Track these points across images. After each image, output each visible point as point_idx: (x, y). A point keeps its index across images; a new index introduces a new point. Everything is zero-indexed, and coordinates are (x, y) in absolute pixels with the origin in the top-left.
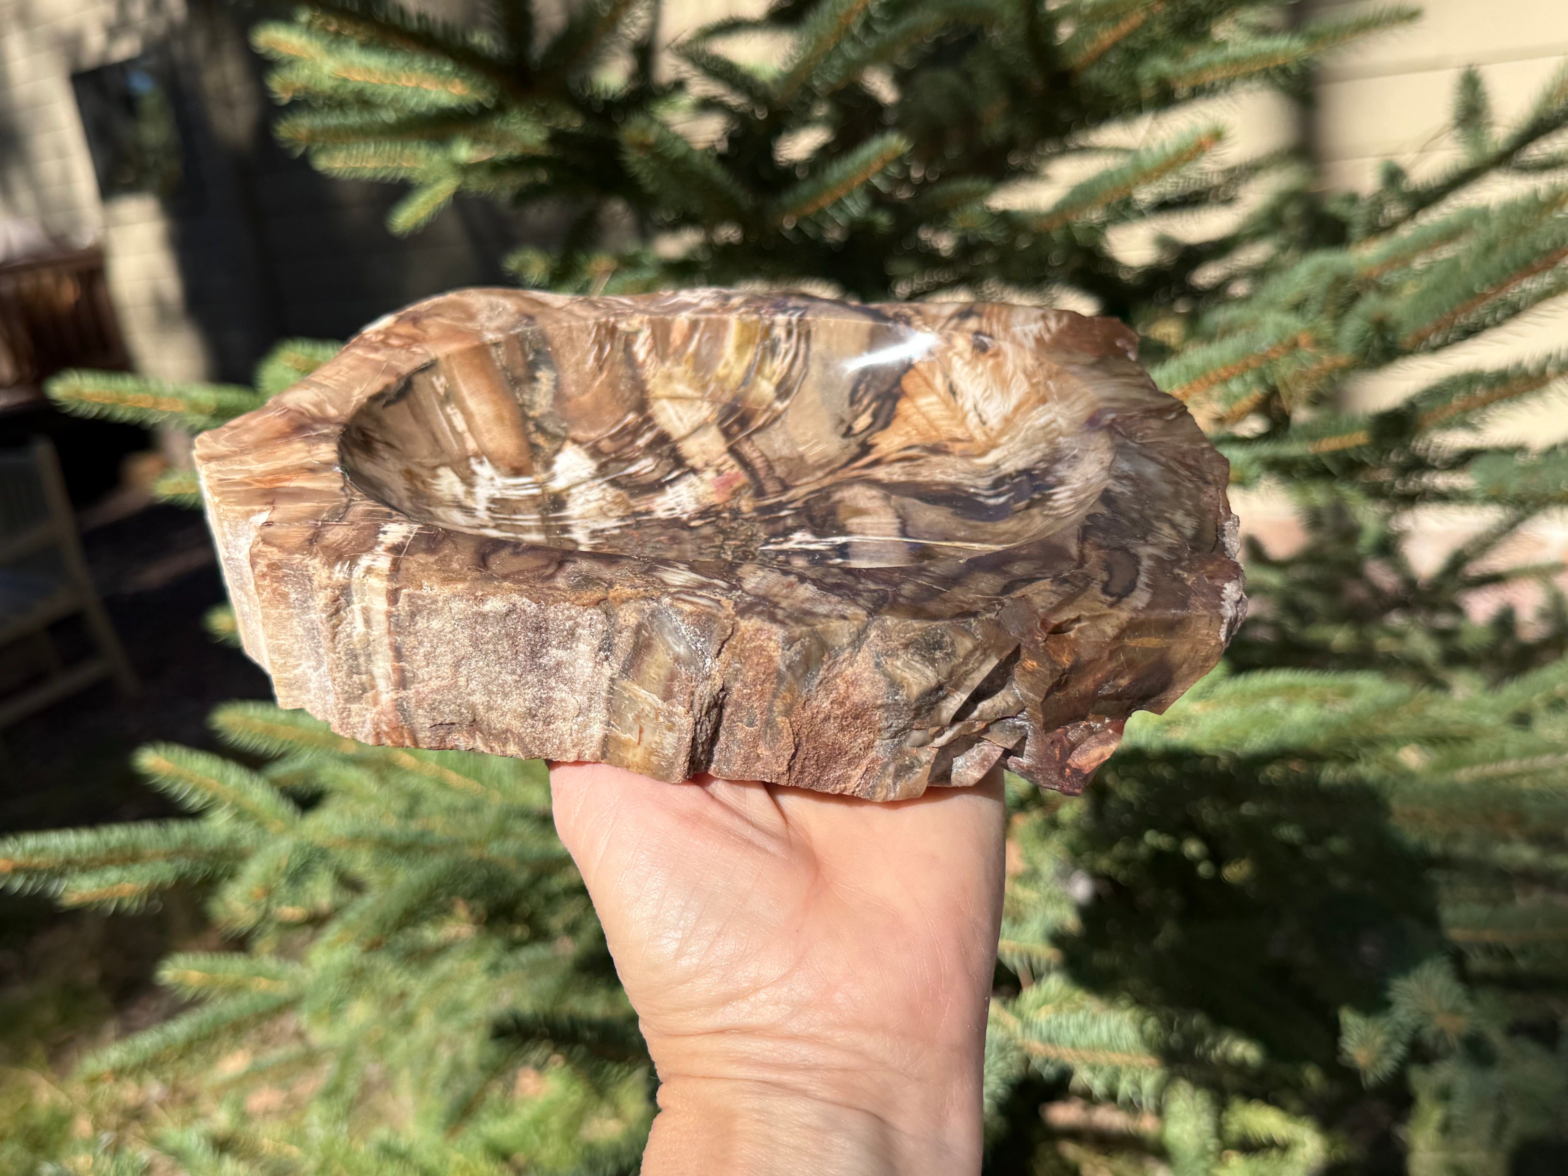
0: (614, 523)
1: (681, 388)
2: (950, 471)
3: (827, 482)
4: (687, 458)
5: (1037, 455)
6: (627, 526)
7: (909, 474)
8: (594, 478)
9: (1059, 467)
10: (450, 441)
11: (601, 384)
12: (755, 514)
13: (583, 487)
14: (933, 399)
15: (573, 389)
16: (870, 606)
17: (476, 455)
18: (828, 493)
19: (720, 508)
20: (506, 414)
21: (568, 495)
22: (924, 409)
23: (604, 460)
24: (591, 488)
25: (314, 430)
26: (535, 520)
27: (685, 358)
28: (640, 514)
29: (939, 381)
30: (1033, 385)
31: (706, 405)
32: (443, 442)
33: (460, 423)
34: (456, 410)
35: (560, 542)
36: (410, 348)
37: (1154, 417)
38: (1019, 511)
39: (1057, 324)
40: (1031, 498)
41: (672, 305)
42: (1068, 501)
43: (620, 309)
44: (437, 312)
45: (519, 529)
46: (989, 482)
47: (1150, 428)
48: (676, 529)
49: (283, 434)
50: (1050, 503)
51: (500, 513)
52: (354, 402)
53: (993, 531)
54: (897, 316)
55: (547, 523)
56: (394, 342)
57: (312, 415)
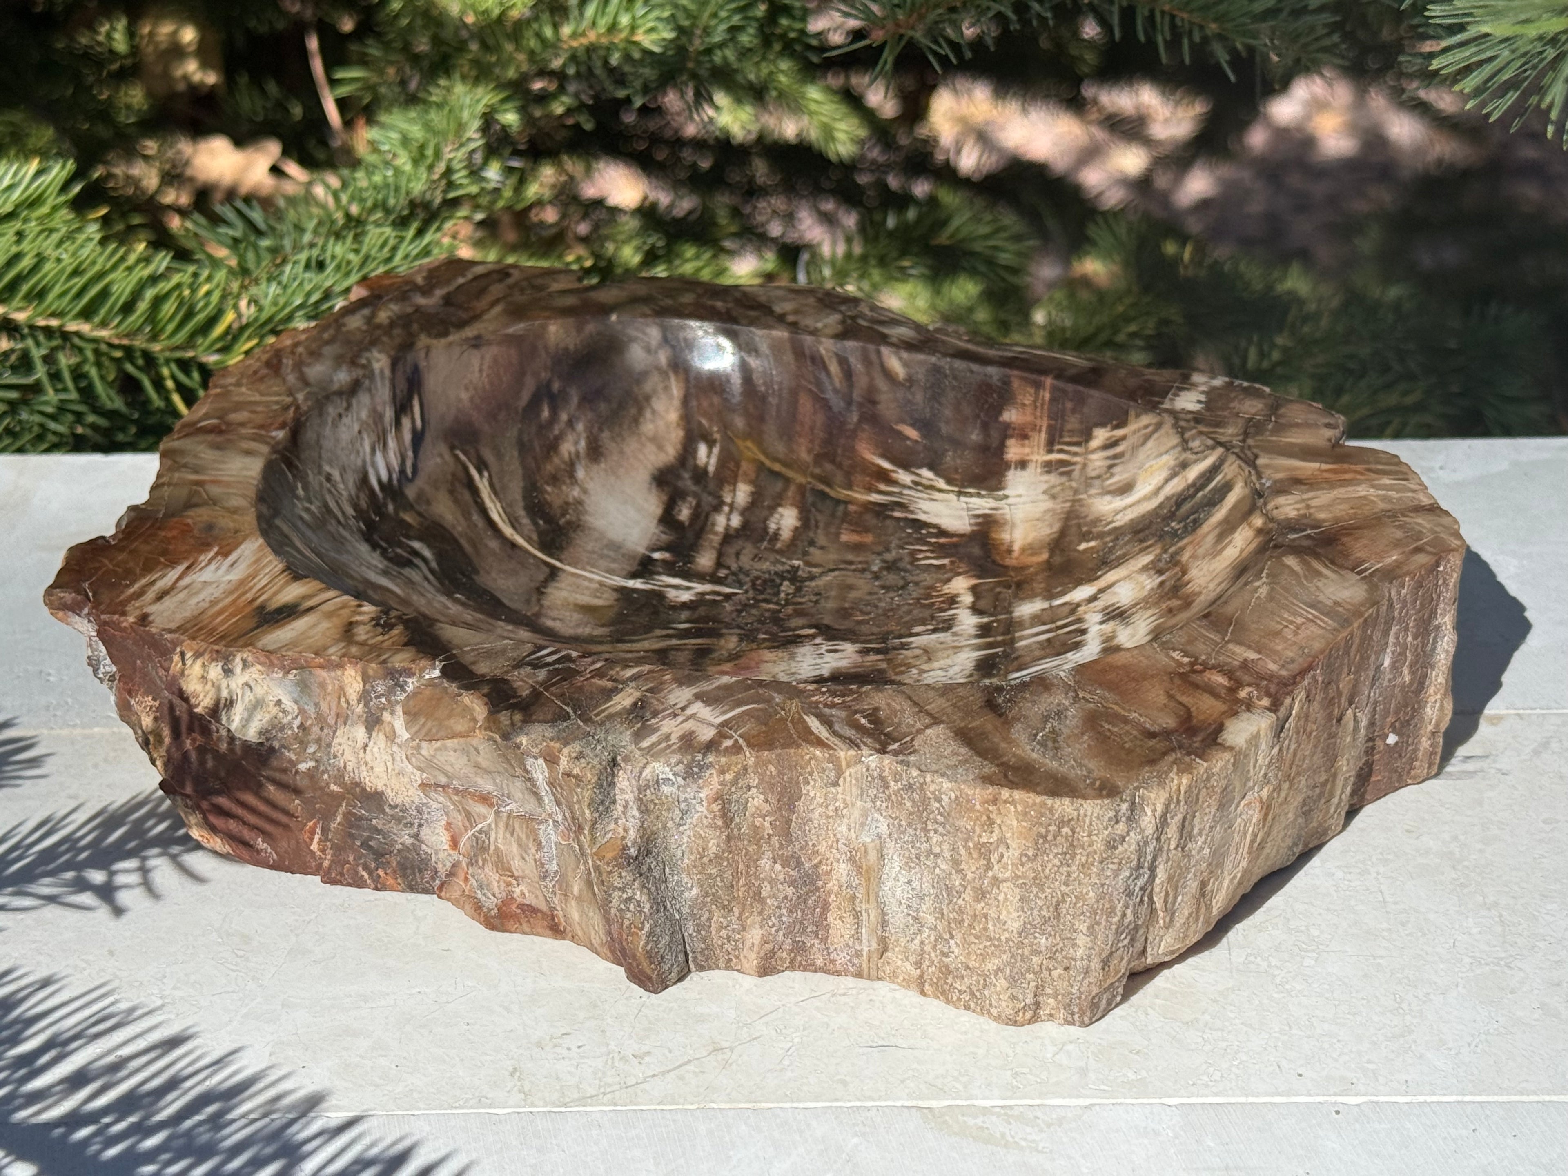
0: (917, 641)
6: (900, 636)
12: (724, 631)
19: (767, 644)
21: (971, 675)
26: (1022, 638)
28: (878, 651)
35: (995, 607)
36: (1192, 664)
37: (229, 424)
38: (420, 514)
39: (162, 577)
40: (396, 511)
41: (739, 704)
42: (392, 444)
43: (833, 706)
44: (1151, 743)
45: (1046, 618)
46: (408, 569)
47: (254, 412)
48: (837, 627)
49: (1350, 534)
50: (395, 476)
51: (1069, 632)
52: (1264, 575)
53: (461, 519)
54: (387, 627)
55: (1009, 637)
56: (1219, 679)
57: (1317, 558)
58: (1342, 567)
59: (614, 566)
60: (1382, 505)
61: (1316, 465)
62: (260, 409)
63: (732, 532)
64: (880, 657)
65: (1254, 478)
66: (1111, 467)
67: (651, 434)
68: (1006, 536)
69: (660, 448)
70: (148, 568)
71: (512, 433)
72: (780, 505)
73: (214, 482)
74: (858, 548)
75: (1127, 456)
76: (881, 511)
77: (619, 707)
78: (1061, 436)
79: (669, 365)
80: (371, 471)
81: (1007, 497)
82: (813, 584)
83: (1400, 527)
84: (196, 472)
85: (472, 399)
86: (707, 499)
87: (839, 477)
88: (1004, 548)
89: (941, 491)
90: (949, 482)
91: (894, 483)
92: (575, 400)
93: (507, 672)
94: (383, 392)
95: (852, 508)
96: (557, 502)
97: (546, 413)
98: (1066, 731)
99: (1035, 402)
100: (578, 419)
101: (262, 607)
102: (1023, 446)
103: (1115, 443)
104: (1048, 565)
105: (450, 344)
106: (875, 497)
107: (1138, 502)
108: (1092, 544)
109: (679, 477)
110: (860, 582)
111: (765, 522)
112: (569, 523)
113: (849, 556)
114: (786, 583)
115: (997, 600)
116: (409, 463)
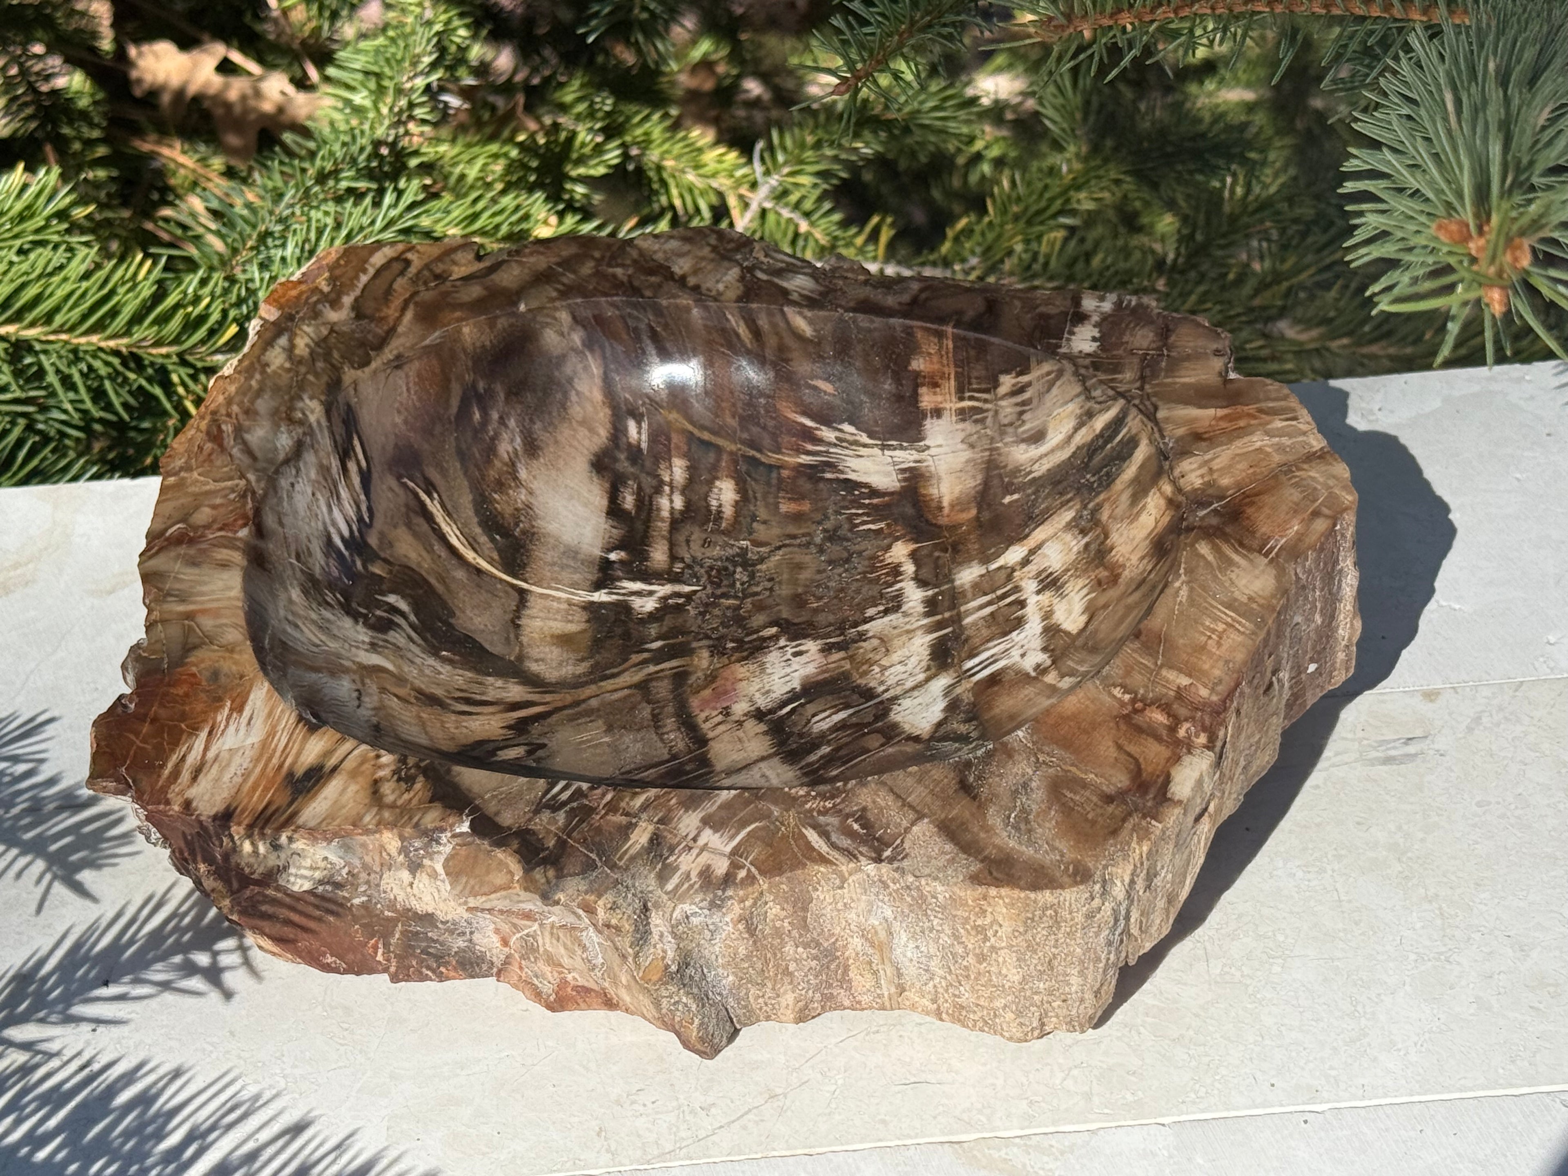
0: (872, 628)
2: (427, 672)
4: (766, 734)
6: (856, 625)
7: (480, 683)
8: (896, 698)
12: (694, 645)
13: (909, 684)
17: (1044, 672)
18: (591, 673)
19: (737, 655)
21: (928, 668)
23: (880, 725)
24: (899, 684)
26: (969, 613)
28: (839, 647)
35: (937, 576)
36: (1133, 701)
37: (195, 528)
38: (385, 561)
39: (190, 749)
40: (365, 567)
41: (743, 824)
42: (344, 494)
43: (825, 812)
44: (1110, 809)
45: (986, 586)
46: (392, 633)
47: (214, 507)
48: (796, 621)
49: (1252, 503)
50: (355, 528)
51: (1009, 604)
52: (1182, 571)
53: (424, 554)
54: (409, 780)
55: (954, 612)
56: (1159, 717)
57: (1227, 541)
58: (1250, 549)
59: (576, 577)
60: (1277, 458)
61: (1211, 412)
62: (218, 501)
63: (677, 516)
64: (842, 654)
65: (1157, 435)
66: (1021, 413)
67: (579, 417)
68: (934, 491)
69: (592, 430)
70: (175, 743)
71: (450, 445)
72: (717, 478)
73: (204, 612)
74: (797, 518)
75: (1035, 402)
76: (813, 473)
77: (638, 847)
78: (970, 383)
79: (584, 344)
80: (332, 530)
81: (928, 447)
82: (763, 567)
83: (1296, 485)
84: (183, 601)
85: (406, 422)
86: (648, 482)
87: (768, 441)
88: (934, 504)
89: (865, 446)
90: (870, 436)
91: (819, 441)
92: (502, 395)
93: (530, 820)
94: (325, 441)
95: (785, 473)
96: (508, 511)
97: (477, 416)
98: (1034, 807)
99: (940, 350)
100: (508, 415)
101: (290, 774)
102: (935, 394)
103: (1019, 390)
104: (978, 523)
105: (375, 372)
106: (804, 459)
107: (1052, 451)
108: (1016, 496)
109: (616, 460)
110: (807, 559)
111: (706, 499)
112: (524, 532)
113: (792, 529)
114: (739, 569)
115: (937, 567)
116: (364, 508)
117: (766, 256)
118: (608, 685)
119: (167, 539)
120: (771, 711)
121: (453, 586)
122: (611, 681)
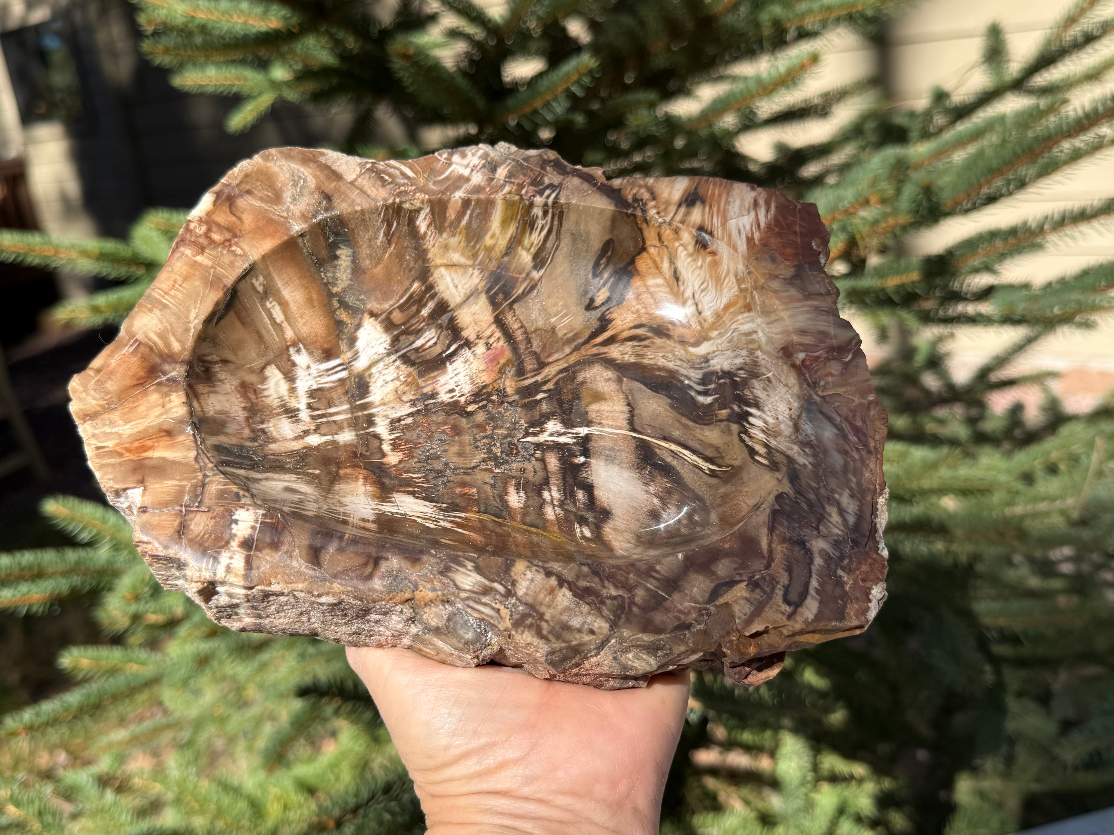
0: (407, 409)
1: (456, 257)
2: (670, 355)
3: (573, 359)
4: (462, 329)
5: (739, 361)
6: (418, 412)
7: (638, 355)
8: (389, 354)
9: (755, 383)
10: (272, 335)
11: (390, 255)
12: (516, 397)
13: (381, 365)
14: (660, 281)
15: (368, 262)
16: (612, 617)
17: (294, 344)
18: (574, 373)
19: (489, 390)
20: (315, 296)
21: (370, 375)
22: (652, 289)
23: (395, 333)
24: (387, 367)
25: (165, 373)
27: (459, 230)
28: (427, 396)
29: (665, 265)
30: (741, 290)
31: (476, 272)
32: (266, 337)
33: (278, 315)
34: (274, 303)
35: (367, 440)
36: (230, 246)
37: (834, 359)
38: (721, 421)
39: (766, 216)
40: (732, 409)
41: (447, 178)
42: (761, 436)
43: (404, 185)
44: (248, 187)
45: (335, 427)
46: (700, 376)
47: (831, 374)
48: (457, 416)
49: (139, 379)
50: (747, 426)
51: (318, 409)
52: (192, 331)
53: (701, 437)
54: (636, 200)
55: (355, 415)
56: (216, 237)
57: (160, 351)
58: (146, 345)
59: (602, 443)
60: (116, 416)
61: (156, 454)
62: (830, 379)
63: (545, 487)
64: (425, 390)
65: (198, 439)
68: (369, 488)
69: (615, 530)
72: (522, 508)
74: (464, 484)
75: (289, 501)
76: (455, 507)
77: (502, 167)
81: (373, 509)
82: (483, 456)
84: (817, 308)
86: (570, 507)
87: (490, 526)
89: (419, 517)
90: (415, 521)
91: (450, 522)
92: (683, 530)
93: (563, 180)
95: (475, 509)
96: (659, 479)
97: (696, 518)
98: (290, 188)
102: (365, 526)
103: (298, 508)
104: (339, 465)
105: (770, 494)
106: (462, 515)
107: (280, 480)
108: (311, 471)
109: (595, 517)
110: (454, 460)
111: (528, 497)
112: (645, 469)
113: (467, 478)
114: (499, 454)
115: (367, 445)
116: (747, 439)
117: (498, 611)
118: (562, 365)
119: (849, 351)
120: (461, 347)
121: (677, 425)
122: (561, 367)
